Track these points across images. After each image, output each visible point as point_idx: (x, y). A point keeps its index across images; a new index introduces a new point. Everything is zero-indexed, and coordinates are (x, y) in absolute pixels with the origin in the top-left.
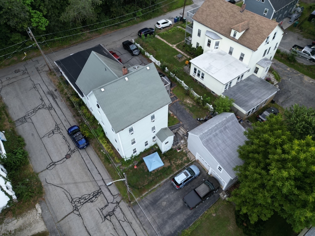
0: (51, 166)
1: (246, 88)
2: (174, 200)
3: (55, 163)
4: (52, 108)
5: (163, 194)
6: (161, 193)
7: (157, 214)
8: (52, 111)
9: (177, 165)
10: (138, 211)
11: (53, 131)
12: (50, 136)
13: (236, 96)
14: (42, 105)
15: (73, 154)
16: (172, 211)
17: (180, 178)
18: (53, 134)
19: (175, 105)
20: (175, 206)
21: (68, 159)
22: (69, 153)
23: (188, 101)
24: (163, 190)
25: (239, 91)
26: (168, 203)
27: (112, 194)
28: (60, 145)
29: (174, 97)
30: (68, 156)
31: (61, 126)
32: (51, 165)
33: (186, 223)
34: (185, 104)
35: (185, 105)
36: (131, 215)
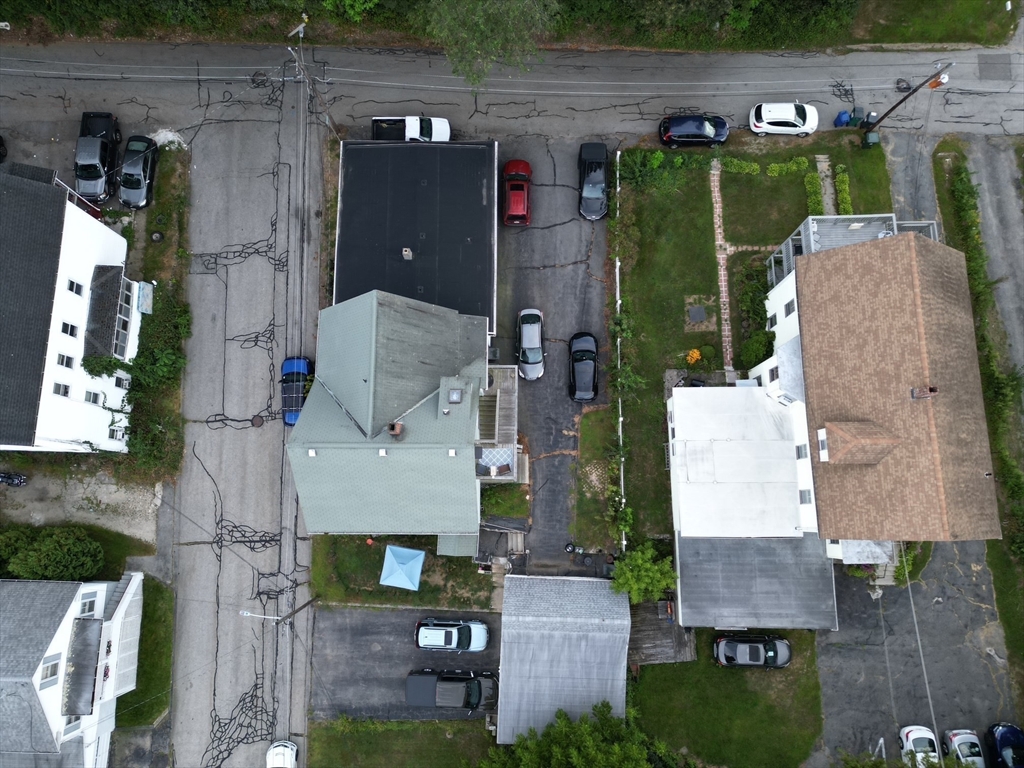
0: (216, 421)
1: (757, 560)
2: (398, 656)
3: (227, 419)
4: (285, 268)
5: (387, 629)
6: (385, 625)
7: (349, 656)
8: (281, 277)
9: (456, 597)
10: (321, 625)
11: (257, 337)
12: (246, 345)
13: (706, 566)
14: (266, 243)
15: (271, 423)
16: (380, 671)
17: (431, 638)
18: (253, 344)
19: (556, 463)
20: (391, 667)
21: (254, 428)
22: (263, 414)
23: (594, 477)
24: (393, 620)
25: (729, 557)
26: (383, 652)
27: (295, 559)
28: (255, 384)
29: (572, 440)
30: (257, 421)
31: (279, 333)
32: (218, 418)
33: (388, 712)
34: (581, 479)
35: (579, 480)
36: (305, 624)
